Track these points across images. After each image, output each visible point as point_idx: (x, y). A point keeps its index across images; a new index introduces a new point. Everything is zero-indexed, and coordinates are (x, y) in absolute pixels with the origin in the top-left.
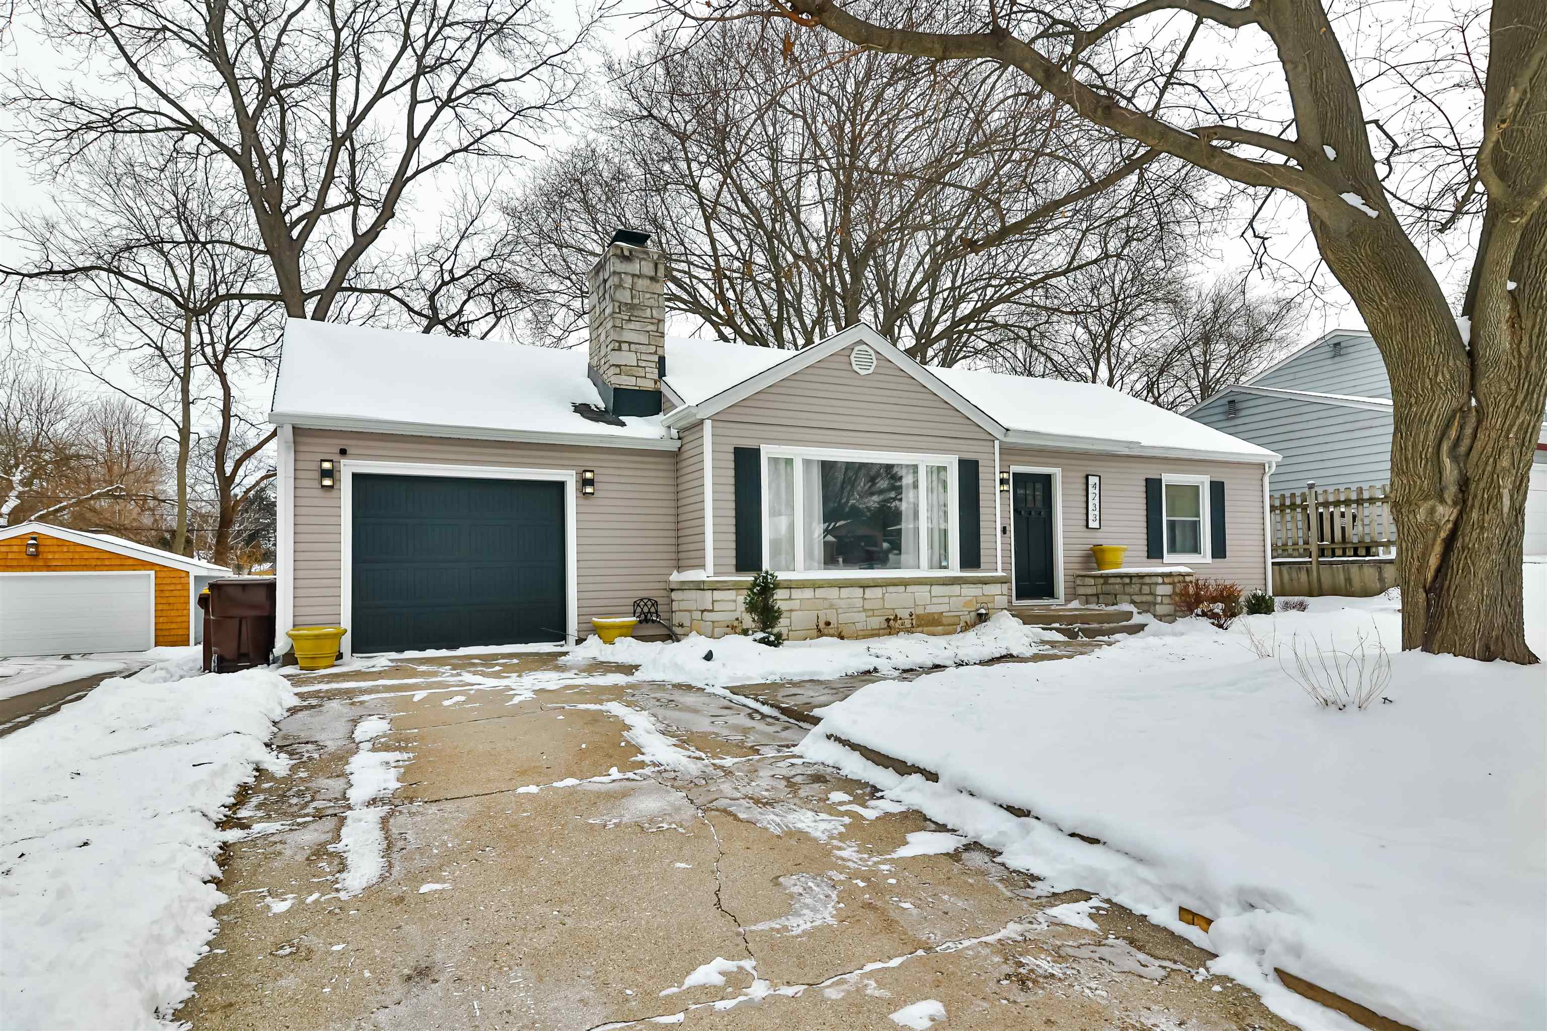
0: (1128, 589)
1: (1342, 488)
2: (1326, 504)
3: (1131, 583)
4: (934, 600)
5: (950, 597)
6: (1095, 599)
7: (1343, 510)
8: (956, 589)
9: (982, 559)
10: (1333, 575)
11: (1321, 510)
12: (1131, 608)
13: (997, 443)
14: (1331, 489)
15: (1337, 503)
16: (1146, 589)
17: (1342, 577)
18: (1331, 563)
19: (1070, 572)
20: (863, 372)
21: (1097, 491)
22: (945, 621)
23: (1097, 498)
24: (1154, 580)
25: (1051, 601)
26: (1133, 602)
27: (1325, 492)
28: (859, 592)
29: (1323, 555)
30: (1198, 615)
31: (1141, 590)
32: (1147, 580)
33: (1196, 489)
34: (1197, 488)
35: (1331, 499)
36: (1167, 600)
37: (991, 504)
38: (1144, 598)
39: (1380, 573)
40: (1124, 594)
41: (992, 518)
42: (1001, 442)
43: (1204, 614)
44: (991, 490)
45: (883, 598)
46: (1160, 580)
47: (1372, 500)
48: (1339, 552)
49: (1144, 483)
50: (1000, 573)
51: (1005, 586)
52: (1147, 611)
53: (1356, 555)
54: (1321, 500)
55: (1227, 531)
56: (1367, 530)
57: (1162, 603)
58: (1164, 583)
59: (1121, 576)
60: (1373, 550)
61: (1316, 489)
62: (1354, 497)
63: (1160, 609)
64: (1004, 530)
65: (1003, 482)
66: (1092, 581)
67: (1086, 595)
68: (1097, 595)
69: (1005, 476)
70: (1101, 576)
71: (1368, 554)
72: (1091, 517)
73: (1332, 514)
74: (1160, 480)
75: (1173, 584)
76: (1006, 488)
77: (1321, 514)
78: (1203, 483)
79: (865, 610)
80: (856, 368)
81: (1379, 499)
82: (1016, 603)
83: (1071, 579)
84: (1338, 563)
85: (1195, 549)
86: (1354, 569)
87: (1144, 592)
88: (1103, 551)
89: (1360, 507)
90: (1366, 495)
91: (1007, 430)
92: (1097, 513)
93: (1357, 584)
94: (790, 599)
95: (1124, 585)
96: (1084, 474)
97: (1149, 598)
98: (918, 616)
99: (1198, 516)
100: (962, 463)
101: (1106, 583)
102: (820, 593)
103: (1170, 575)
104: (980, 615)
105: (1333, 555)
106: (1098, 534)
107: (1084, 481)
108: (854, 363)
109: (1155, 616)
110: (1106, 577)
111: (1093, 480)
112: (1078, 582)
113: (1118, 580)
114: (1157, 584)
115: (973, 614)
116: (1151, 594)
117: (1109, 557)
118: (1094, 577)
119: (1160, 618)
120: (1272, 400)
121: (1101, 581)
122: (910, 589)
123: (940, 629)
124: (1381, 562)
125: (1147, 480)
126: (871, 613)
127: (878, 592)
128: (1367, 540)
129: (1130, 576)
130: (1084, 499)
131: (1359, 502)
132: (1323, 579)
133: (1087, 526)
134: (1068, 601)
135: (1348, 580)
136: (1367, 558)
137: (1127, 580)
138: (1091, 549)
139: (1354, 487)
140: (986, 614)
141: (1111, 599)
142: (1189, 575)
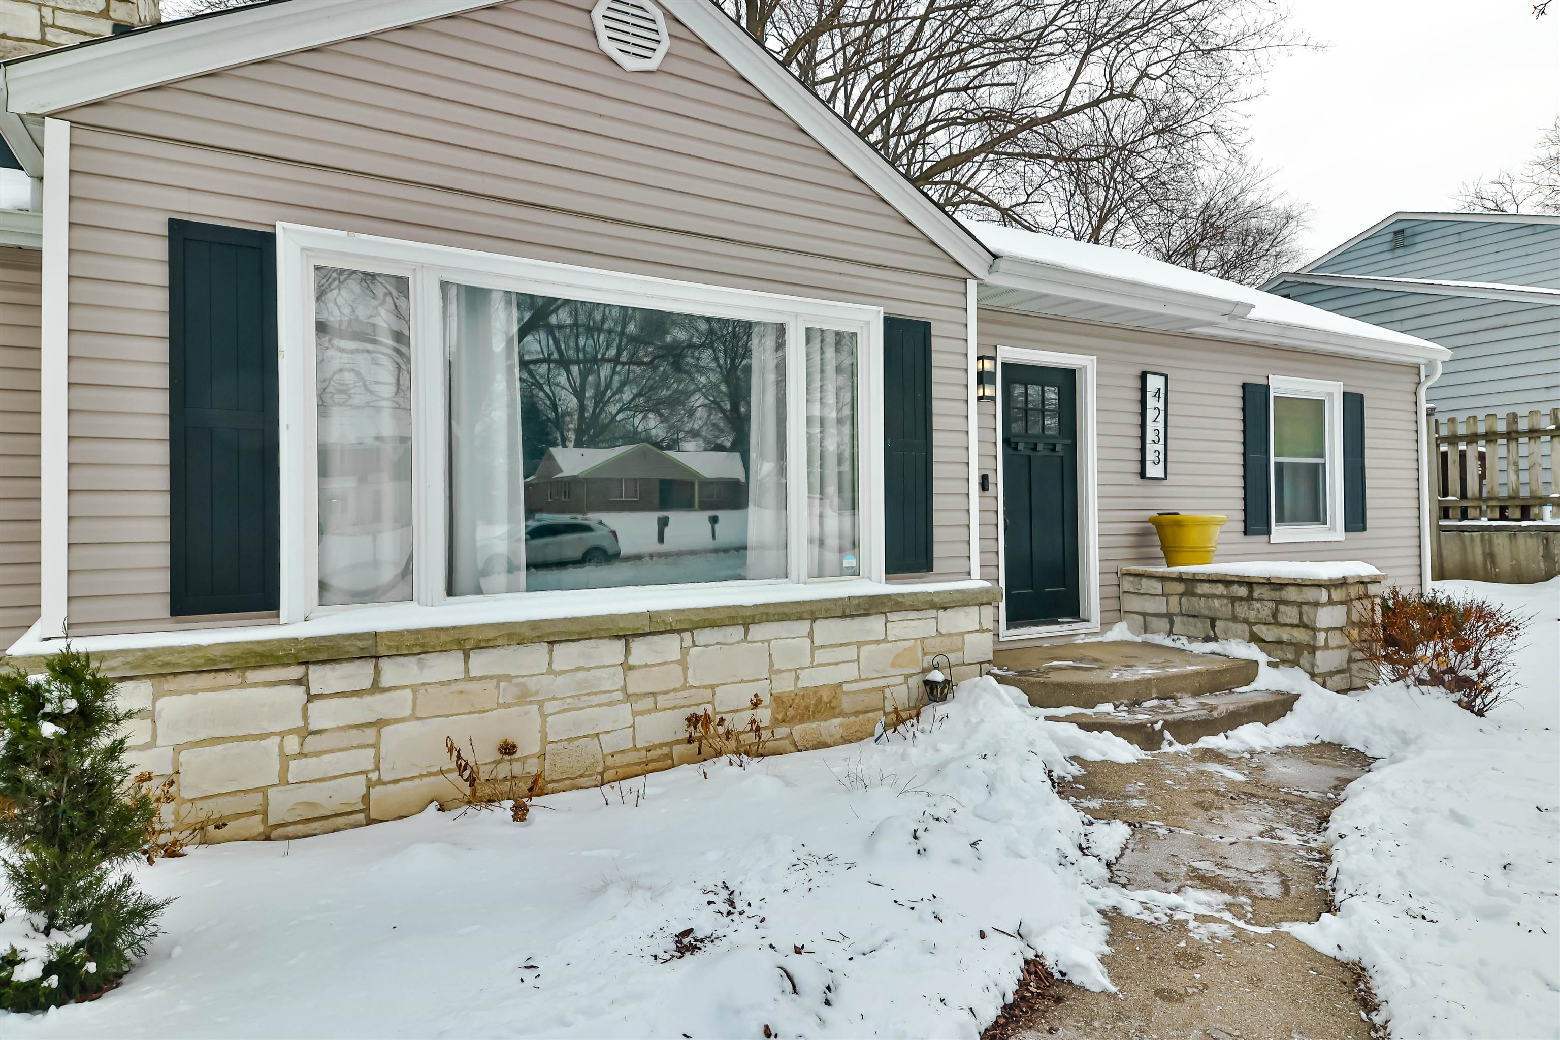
0: (1242, 610)
1: (1481, 415)
2: (1453, 440)
3: (1250, 598)
4: (821, 656)
5: (860, 644)
6: (1164, 624)
7: (1483, 449)
8: (875, 625)
9: (938, 550)
10: (1464, 549)
11: (1444, 448)
12: (1253, 652)
13: (972, 284)
14: (1462, 417)
15: (1472, 438)
16: (1289, 614)
17: (1478, 550)
18: (1461, 530)
19: (1112, 566)
20: (630, 63)
21: (1161, 405)
22: (846, 704)
23: (1161, 418)
24: (1310, 594)
25: (1076, 627)
26: (1255, 639)
27: (1452, 420)
28: (612, 651)
29: (1446, 516)
30: (1420, 682)
31: (1275, 615)
32: (1292, 594)
33: (1318, 406)
34: (1321, 403)
35: (1462, 430)
36: (1336, 639)
37: (959, 423)
38: (1285, 634)
39: (1547, 546)
40: (1235, 619)
41: (960, 455)
42: (981, 285)
43: (1436, 680)
44: (959, 392)
45: (683, 663)
46: (1324, 596)
47: (1534, 433)
48: (1471, 512)
49: (1239, 392)
50: (975, 583)
51: (988, 611)
52: (1294, 663)
53: (1503, 517)
54: (1444, 432)
55: (1368, 483)
56: (1524, 477)
57: (1326, 647)
58: (1331, 602)
59: (1227, 581)
60: (1535, 511)
61: (1437, 416)
62: (1501, 427)
63: (1326, 660)
64: (984, 483)
65: (983, 378)
66: (1157, 587)
67: (1144, 614)
68: (1169, 617)
69: (988, 365)
70: (1180, 579)
71: (1525, 515)
72: (1150, 456)
73: (1463, 455)
74: (1268, 387)
75: (1347, 602)
76: (988, 392)
77: (1444, 455)
78: (1331, 395)
79: (629, 697)
80: (611, 48)
81: (1546, 432)
82: (1007, 634)
83: (1113, 579)
84: (1472, 529)
85: (1316, 515)
86: (1500, 540)
87: (1282, 619)
88: (1179, 524)
89: (1513, 445)
90: (1523, 425)
91: (995, 257)
92: (1160, 447)
93: (1505, 563)
94: (376, 688)
95: (1234, 600)
96: (1137, 371)
97: (1301, 635)
98: (778, 700)
99: (1322, 455)
100: (892, 324)
101: (1190, 593)
102: (481, 663)
103: (1343, 583)
104: (930, 685)
105: (1464, 516)
106: (1161, 489)
107: (1138, 384)
108: (603, 34)
109: (1313, 676)
110: (1191, 582)
111: (1154, 383)
112: (1127, 585)
113: (1220, 589)
114: (1317, 604)
115: (915, 682)
116: (1302, 625)
117: (1192, 537)
118: (1163, 578)
119: (1322, 679)
120: (1349, 292)
121: (1180, 588)
122: (758, 632)
123: (833, 726)
124: (1548, 529)
125: (1244, 386)
126: (648, 703)
127: (670, 646)
128: (1524, 492)
129: (1249, 583)
130: (1137, 420)
131: (1512, 435)
132: (1445, 553)
133: (1143, 474)
134: (1107, 624)
135: (1490, 556)
136: (1524, 524)
137: (1243, 591)
138: (1152, 520)
139: (1502, 413)
140: (946, 682)
141: (1201, 627)
142: (1375, 581)
